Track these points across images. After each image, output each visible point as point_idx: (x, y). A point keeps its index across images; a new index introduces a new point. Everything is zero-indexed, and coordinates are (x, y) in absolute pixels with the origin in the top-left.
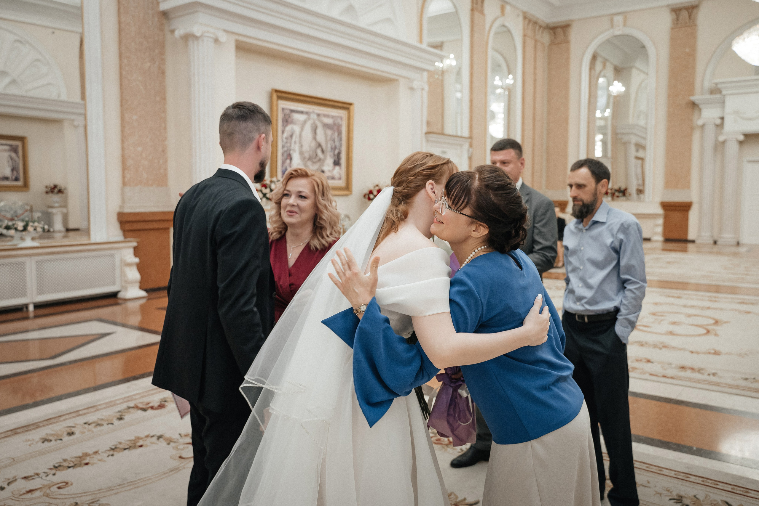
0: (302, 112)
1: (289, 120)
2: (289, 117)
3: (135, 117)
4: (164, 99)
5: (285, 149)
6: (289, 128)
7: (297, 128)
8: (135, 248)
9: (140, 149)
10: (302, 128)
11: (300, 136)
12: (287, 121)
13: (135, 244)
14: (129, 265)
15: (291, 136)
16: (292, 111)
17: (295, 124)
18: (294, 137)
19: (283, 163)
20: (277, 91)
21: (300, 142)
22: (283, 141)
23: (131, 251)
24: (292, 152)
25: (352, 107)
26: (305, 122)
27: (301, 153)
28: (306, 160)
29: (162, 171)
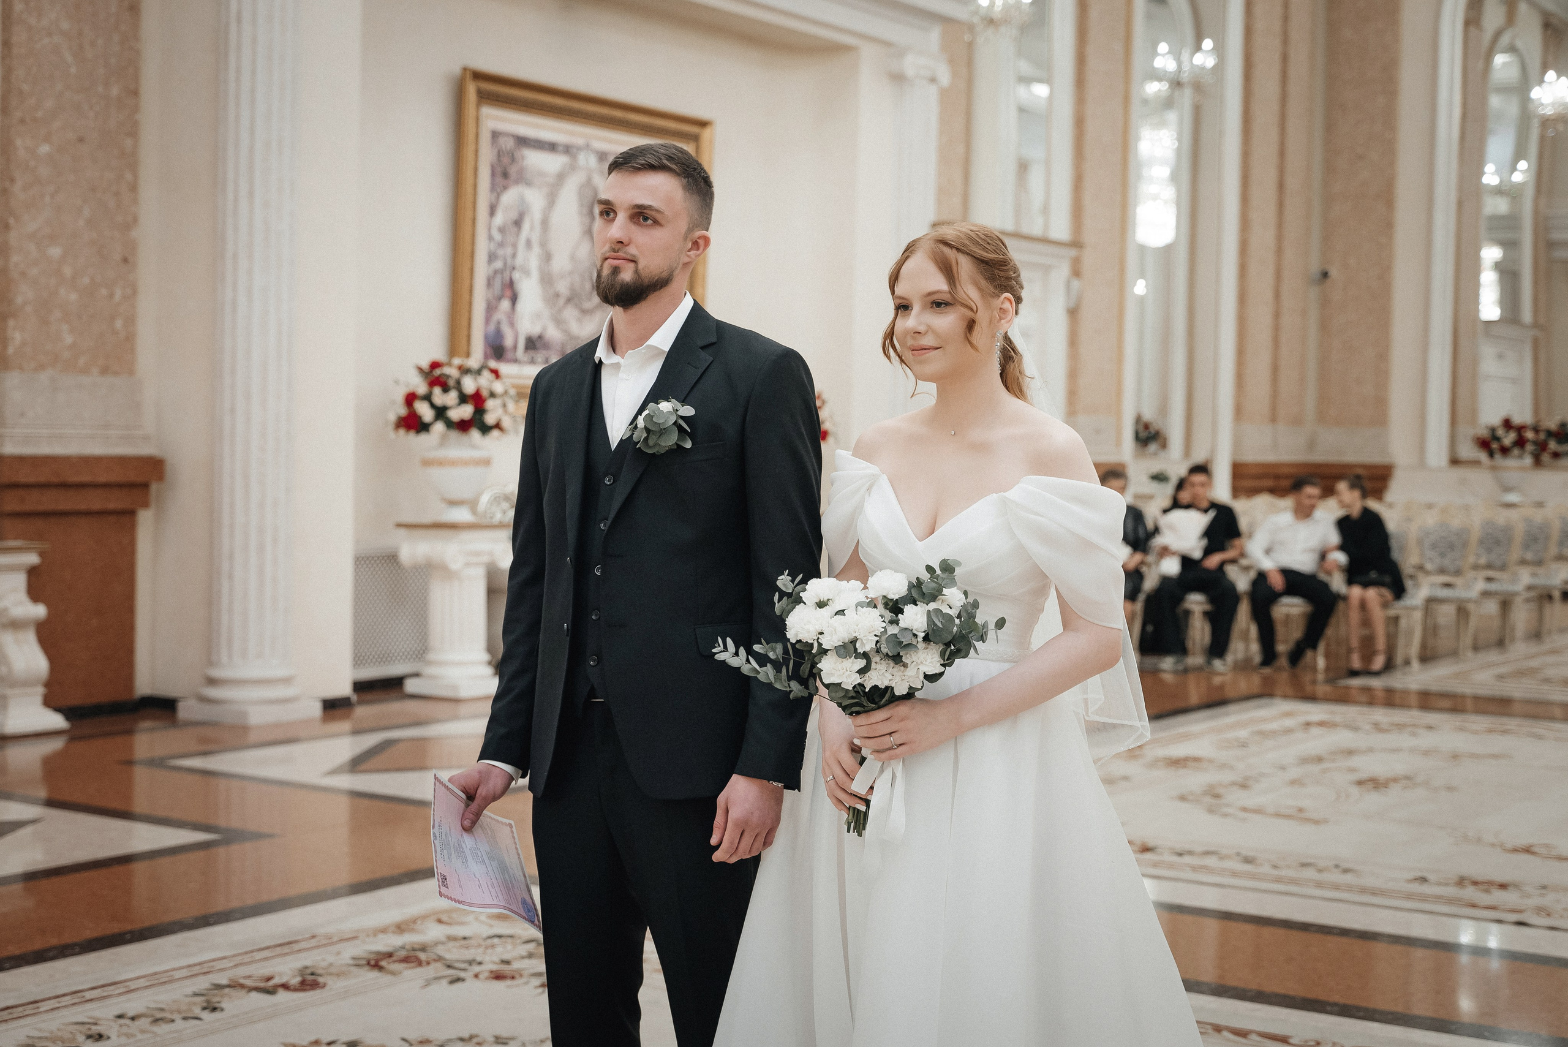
0: (552, 147)
1: (513, 171)
2: (513, 160)
3: (45, 149)
4: (135, 93)
5: (498, 264)
6: (510, 197)
7: (535, 198)
8: (33, 572)
9: (55, 252)
10: (552, 200)
11: (545, 223)
12: (505, 175)
13: (33, 559)
14: (15, 625)
15: (518, 223)
16: (523, 142)
17: (529, 184)
18: (526, 226)
19: (491, 309)
20: (478, 76)
21: (543, 244)
22: (490, 238)
23: (20, 580)
24: (516, 276)
25: (706, 134)
26: (561, 177)
27: (547, 279)
28: (562, 301)
29: (119, 324)
